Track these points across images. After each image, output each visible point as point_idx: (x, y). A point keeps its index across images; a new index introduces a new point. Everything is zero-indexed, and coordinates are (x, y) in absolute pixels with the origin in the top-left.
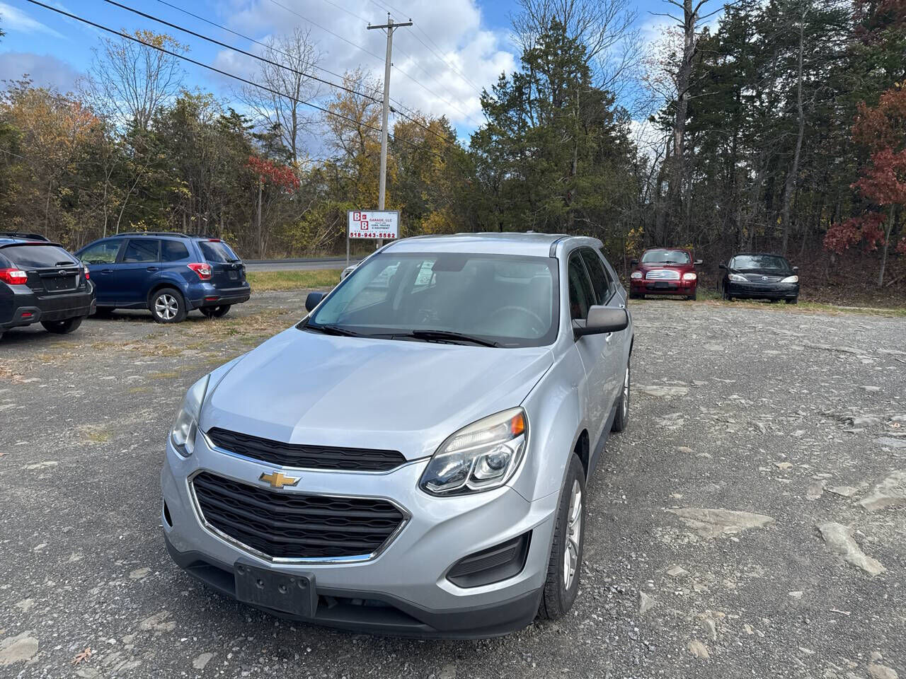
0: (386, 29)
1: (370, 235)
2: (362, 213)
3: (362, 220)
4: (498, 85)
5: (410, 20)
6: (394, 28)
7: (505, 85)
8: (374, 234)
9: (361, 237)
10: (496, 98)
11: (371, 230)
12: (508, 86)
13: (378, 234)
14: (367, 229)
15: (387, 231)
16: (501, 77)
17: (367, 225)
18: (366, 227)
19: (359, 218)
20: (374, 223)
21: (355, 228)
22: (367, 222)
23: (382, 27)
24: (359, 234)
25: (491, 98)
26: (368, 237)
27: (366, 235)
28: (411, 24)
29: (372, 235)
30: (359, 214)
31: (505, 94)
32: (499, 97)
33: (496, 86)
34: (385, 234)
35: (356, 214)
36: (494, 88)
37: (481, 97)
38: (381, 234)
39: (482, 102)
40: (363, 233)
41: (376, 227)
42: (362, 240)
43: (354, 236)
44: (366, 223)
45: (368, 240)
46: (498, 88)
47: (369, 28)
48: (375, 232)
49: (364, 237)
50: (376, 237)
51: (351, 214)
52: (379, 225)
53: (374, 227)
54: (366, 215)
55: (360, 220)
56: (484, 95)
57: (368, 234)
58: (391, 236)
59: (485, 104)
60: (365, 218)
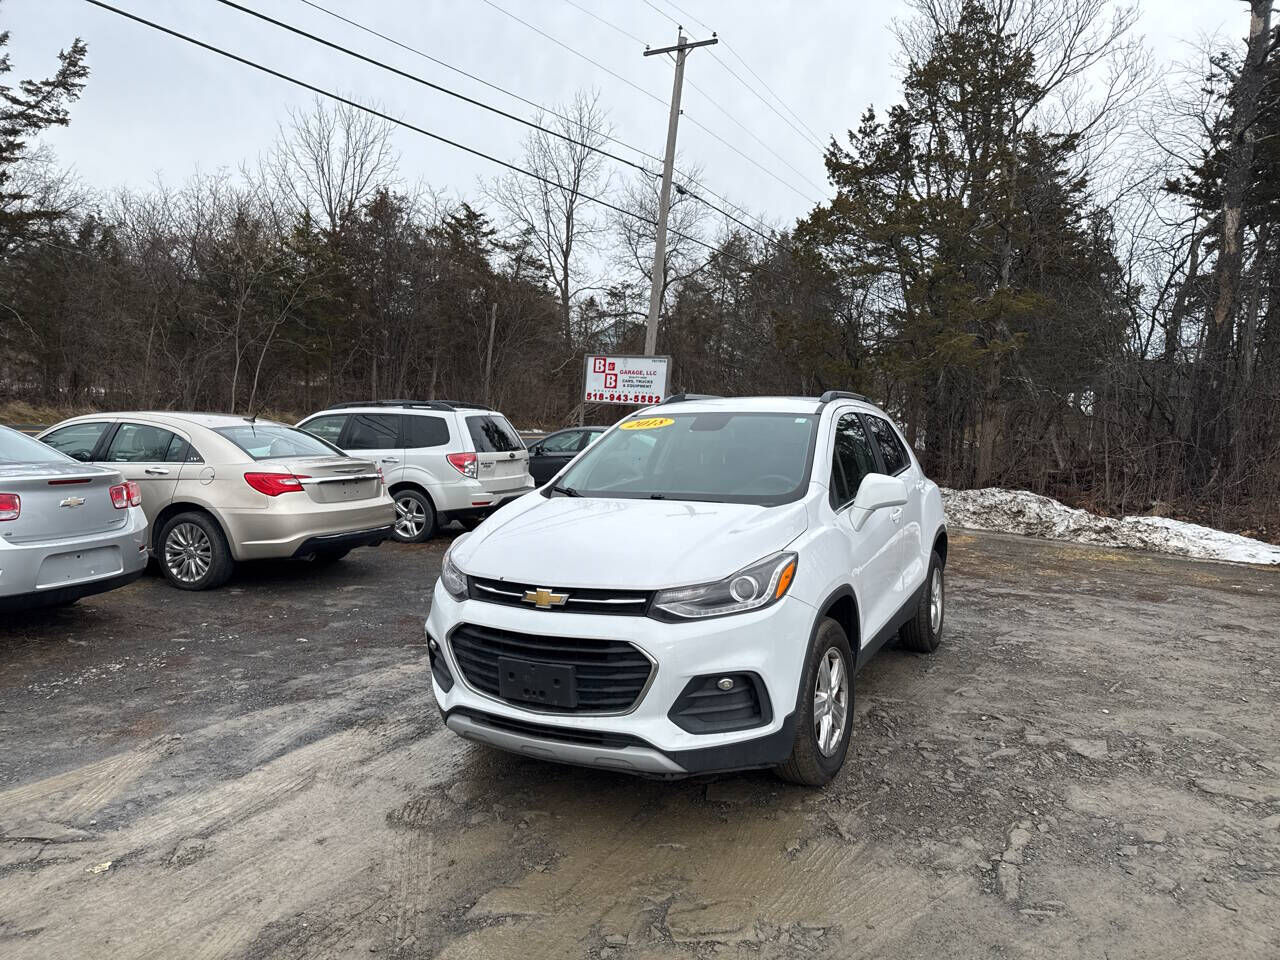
0: (675, 54)
1: (619, 398)
2: (609, 360)
3: (607, 371)
4: (860, 131)
5: (715, 35)
6: (687, 50)
7: (874, 131)
8: (626, 396)
9: (605, 400)
10: (856, 155)
11: (620, 390)
12: (880, 131)
13: (631, 396)
14: (615, 387)
15: (647, 392)
16: (867, 115)
17: (616, 381)
18: (613, 384)
19: (602, 369)
20: (626, 377)
21: (595, 385)
22: (616, 375)
23: (667, 50)
24: (601, 396)
25: (847, 155)
26: (615, 401)
27: (612, 397)
28: (715, 42)
29: (623, 398)
30: (603, 362)
31: (873, 145)
32: (862, 153)
33: (855, 132)
34: (643, 397)
35: (598, 361)
36: (852, 136)
37: (827, 153)
38: (636, 397)
39: (829, 163)
40: (607, 394)
41: (629, 383)
42: (608, 405)
43: (593, 399)
44: (614, 378)
45: (616, 405)
46: (860, 136)
47: (646, 54)
48: (627, 392)
49: (608, 400)
50: (629, 402)
51: (591, 361)
52: (634, 380)
53: (626, 384)
54: (614, 364)
55: (604, 372)
56: (832, 149)
57: (616, 395)
58: (654, 400)
59: (834, 165)
60: (613, 369)
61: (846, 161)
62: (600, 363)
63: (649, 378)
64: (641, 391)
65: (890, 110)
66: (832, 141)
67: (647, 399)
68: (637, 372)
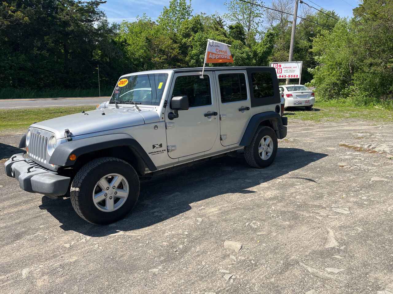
1: (283, 77)
2: (279, 64)
3: (278, 68)
8: (285, 76)
13: (287, 76)
14: (281, 73)
15: (293, 74)
17: (281, 71)
18: (281, 72)
20: (286, 69)
22: (281, 69)
29: (284, 76)
30: (277, 65)
34: (292, 76)
38: (289, 76)
40: (278, 75)
41: (286, 71)
44: (281, 70)
45: (281, 79)
48: (286, 74)
49: (279, 78)
50: (287, 78)
51: (272, 65)
52: (288, 70)
53: (285, 72)
54: (281, 65)
55: (277, 68)
57: (281, 76)
58: (296, 76)
60: (281, 67)
63: (294, 69)
64: (291, 74)
67: (293, 76)
68: (289, 68)
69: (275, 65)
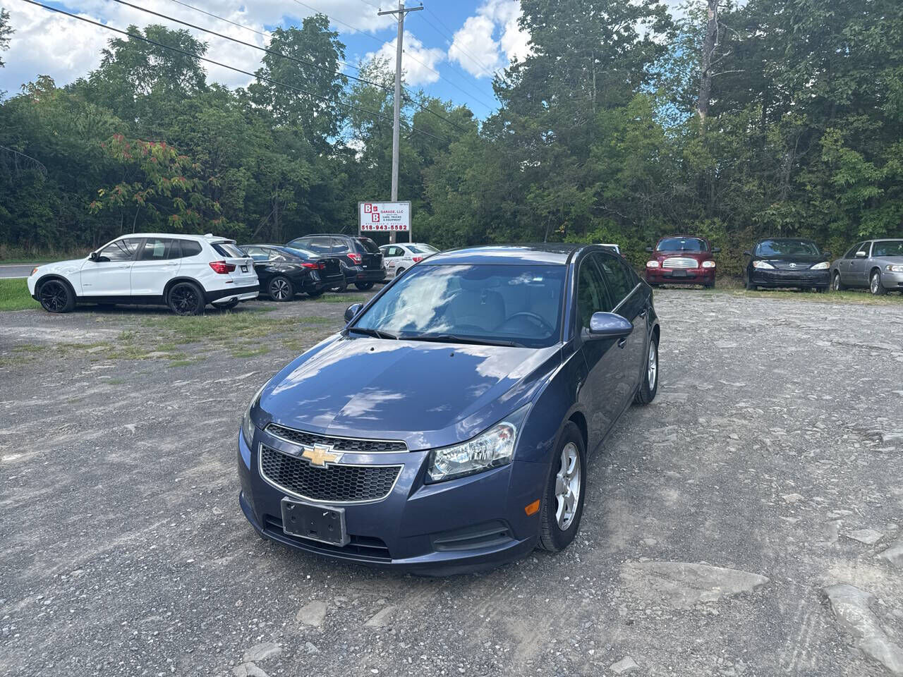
0: (397, 15)
1: (382, 227)
2: (373, 205)
3: (373, 212)
4: (510, 69)
6: (405, 13)
7: (517, 68)
8: (386, 226)
9: (373, 229)
10: (508, 82)
11: (382, 223)
12: (521, 68)
13: (389, 226)
14: (379, 221)
15: (399, 223)
17: (379, 217)
18: (377, 220)
19: (370, 211)
20: (385, 215)
21: (366, 220)
22: (378, 214)
23: (392, 12)
24: (371, 227)
27: (377, 227)
28: (422, 9)
29: (384, 227)
30: (370, 206)
31: (518, 77)
32: (512, 81)
33: (508, 69)
34: (396, 226)
36: (506, 71)
37: (493, 82)
38: (392, 226)
40: (374, 226)
41: (387, 218)
42: (374, 232)
43: (366, 229)
44: (377, 216)
45: (379, 232)
46: (511, 72)
47: (379, 14)
48: (386, 224)
49: (375, 229)
50: (388, 229)
51: (362, 206)
52: (390, 216)
53: (385, 219)
54: (377, 207)
56: (495, 79)
57: (380, 226)
58: (403, 228)
59: (498, 90)
60: (376, 210)
61: (504, 86)
62: (368, 207)
63: (399, 215)
64: (395, 223)
65: (526, 57)
66: (495, 75)
67: (399, 227)
68: (391, 212)
69: (366, 206)
